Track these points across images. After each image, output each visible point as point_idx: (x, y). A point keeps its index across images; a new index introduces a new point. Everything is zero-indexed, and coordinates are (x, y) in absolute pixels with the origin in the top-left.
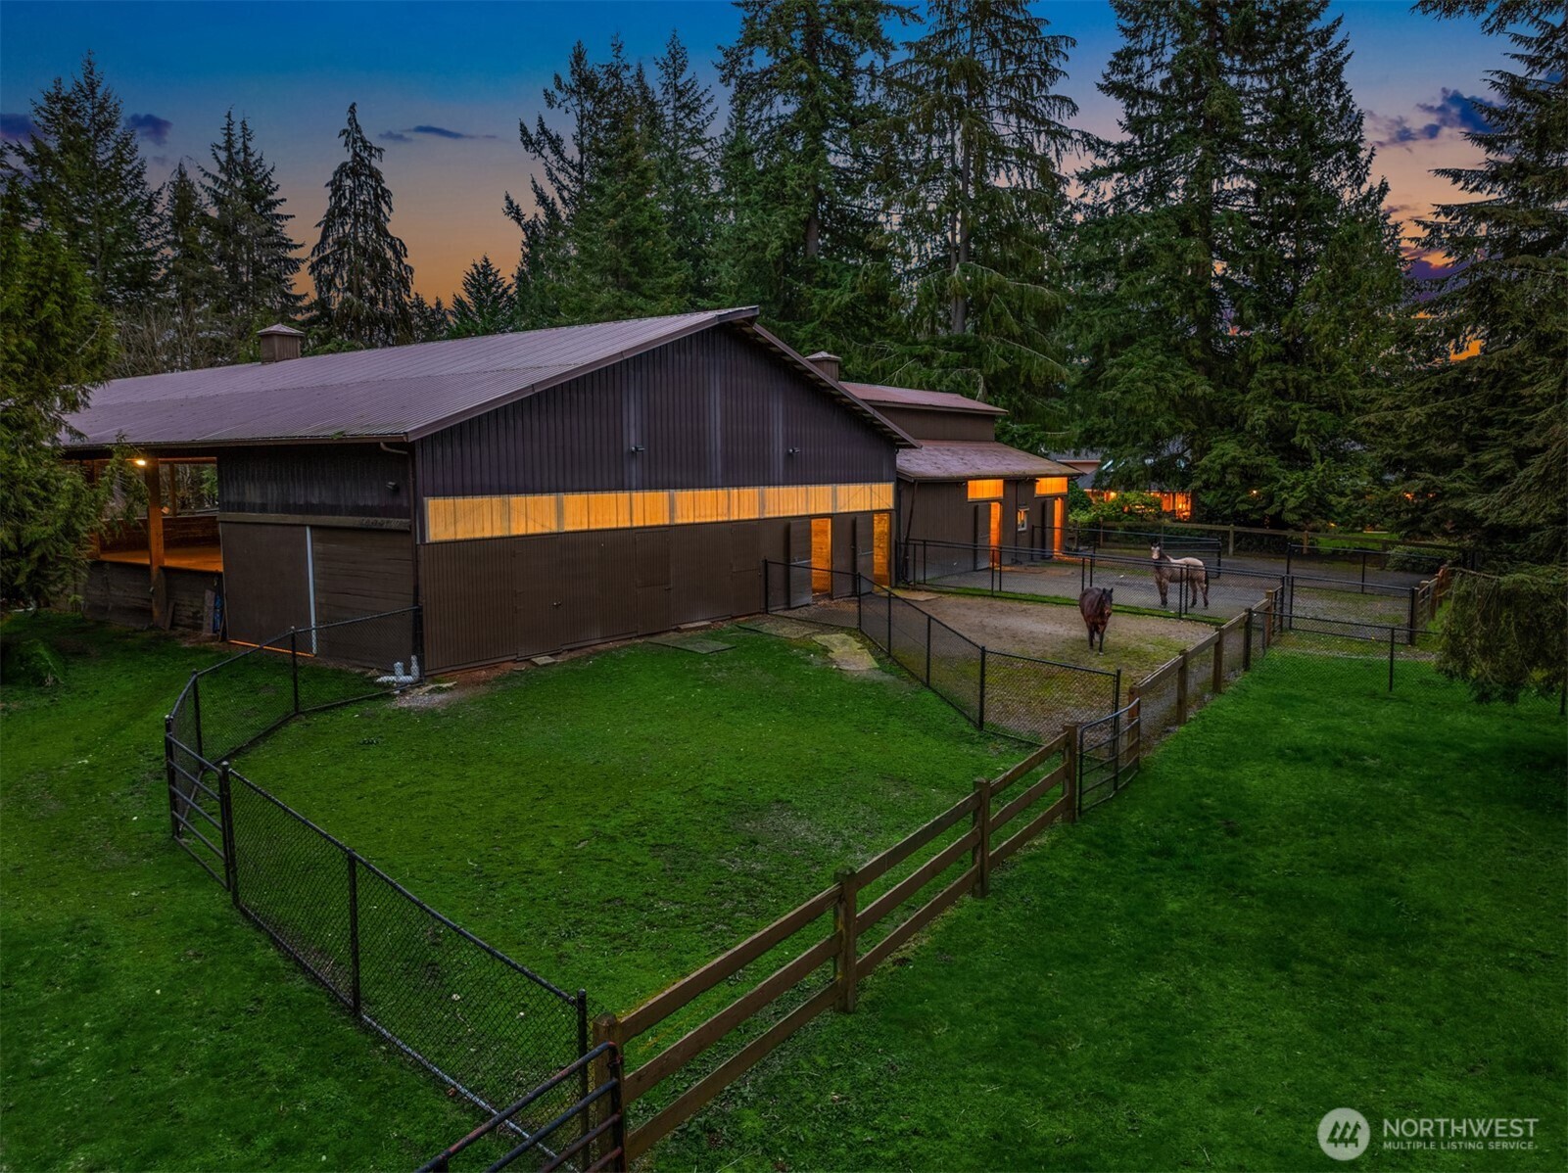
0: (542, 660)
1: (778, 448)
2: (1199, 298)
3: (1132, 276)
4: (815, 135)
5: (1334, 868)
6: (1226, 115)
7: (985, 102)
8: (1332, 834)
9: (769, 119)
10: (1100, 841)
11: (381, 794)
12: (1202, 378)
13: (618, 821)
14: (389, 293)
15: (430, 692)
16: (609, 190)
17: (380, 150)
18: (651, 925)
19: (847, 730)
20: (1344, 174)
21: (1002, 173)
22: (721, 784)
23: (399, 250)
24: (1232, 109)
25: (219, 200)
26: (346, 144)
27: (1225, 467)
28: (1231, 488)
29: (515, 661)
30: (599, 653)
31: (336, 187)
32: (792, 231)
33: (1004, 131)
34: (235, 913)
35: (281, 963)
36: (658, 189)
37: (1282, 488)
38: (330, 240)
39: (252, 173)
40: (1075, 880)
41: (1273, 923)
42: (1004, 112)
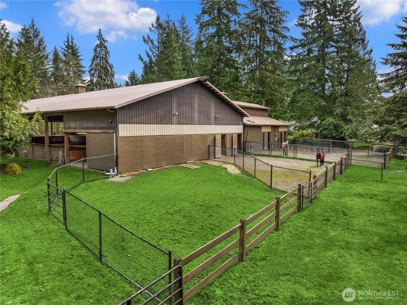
0: (150, 170)
1: (213, 116)
2: (322, 79)
3: (305, 73)
4: (220, 37)
5: (376, 224)
6: (329, 31)
7: (265, 29)
8: (374, 215)
9: (208, 34)
10: (309, 217)
11: (107, 202)
12: (323, 100)
13: (173, 209)
14: (109, 78)
15: (120, 177)
16: (166, 52)
17: (107, 41)
18: (184, 237)
19: (234, 188)
20: (361, 47)
21: (269, 47)
22: (201, 201)
23: (111, 67)
24: (331, 30)
25: (65, 55)
26: (98, 39)
27: (330, 124)
28: (331, 129)
29: (142, 170)
30: (165, 168)
31: (95, 50)
32: (214, 62)
33: (270, 36)
34: (66, 231)
35: (79, 245)
36: (178, 53)
37: (344, 130)
38: (94, 64)
39: (74, 48)
40: (303, 227)
41: (362, 238)
42: (270, 31)
